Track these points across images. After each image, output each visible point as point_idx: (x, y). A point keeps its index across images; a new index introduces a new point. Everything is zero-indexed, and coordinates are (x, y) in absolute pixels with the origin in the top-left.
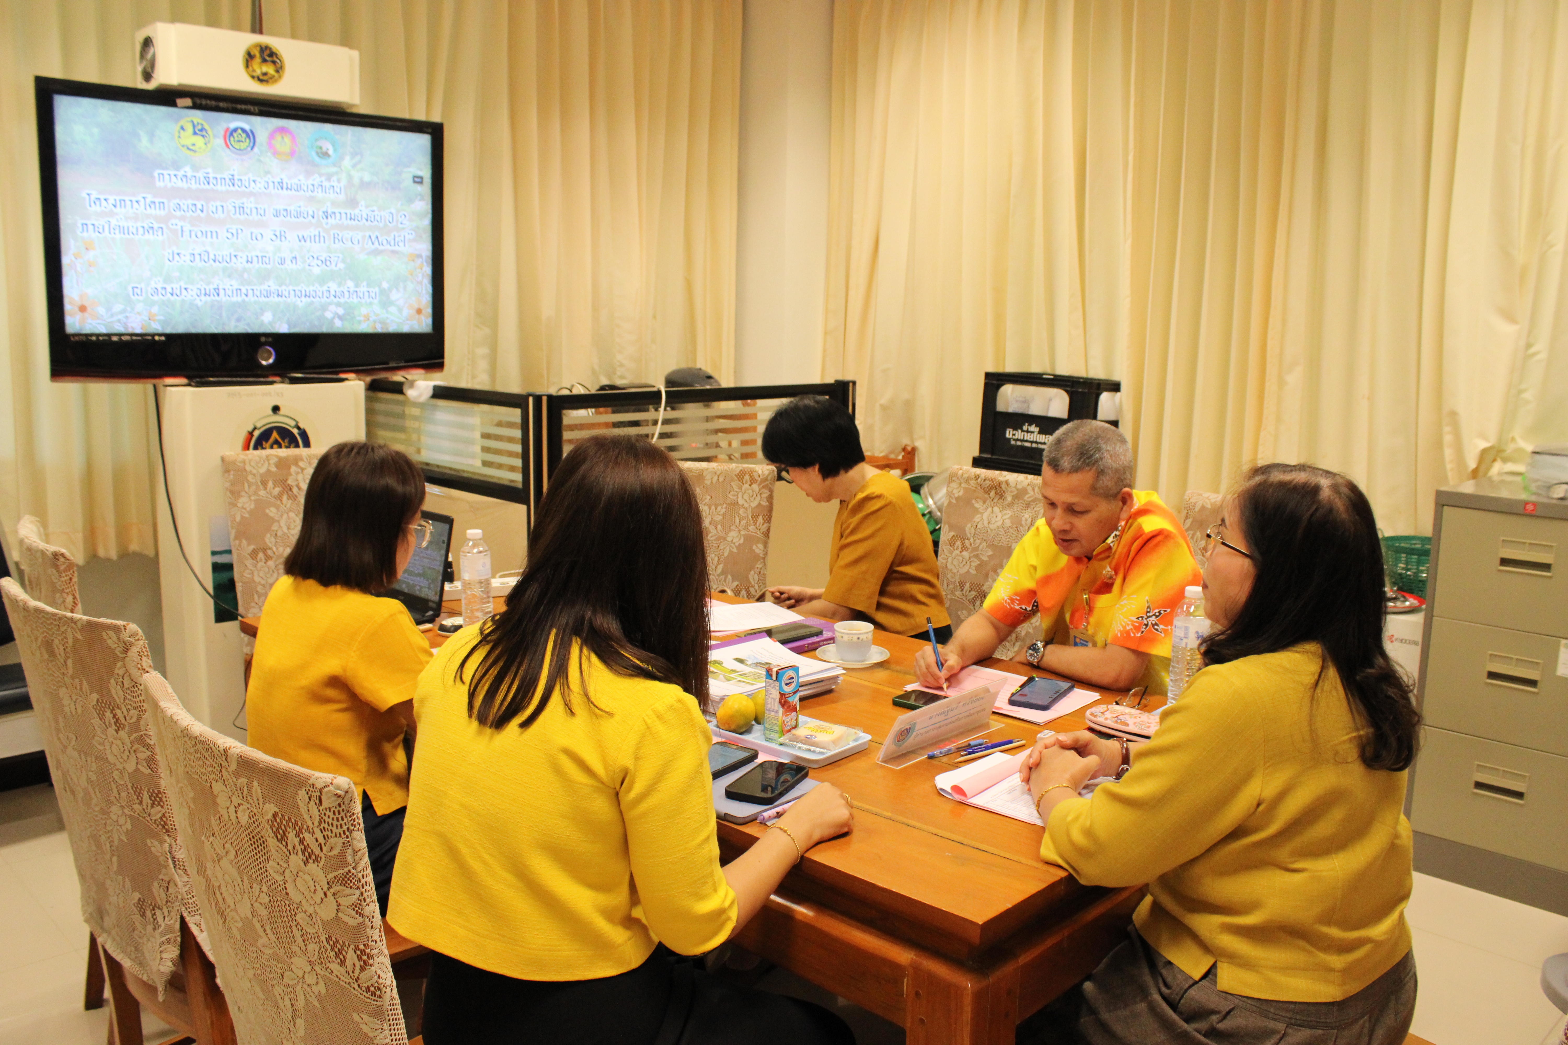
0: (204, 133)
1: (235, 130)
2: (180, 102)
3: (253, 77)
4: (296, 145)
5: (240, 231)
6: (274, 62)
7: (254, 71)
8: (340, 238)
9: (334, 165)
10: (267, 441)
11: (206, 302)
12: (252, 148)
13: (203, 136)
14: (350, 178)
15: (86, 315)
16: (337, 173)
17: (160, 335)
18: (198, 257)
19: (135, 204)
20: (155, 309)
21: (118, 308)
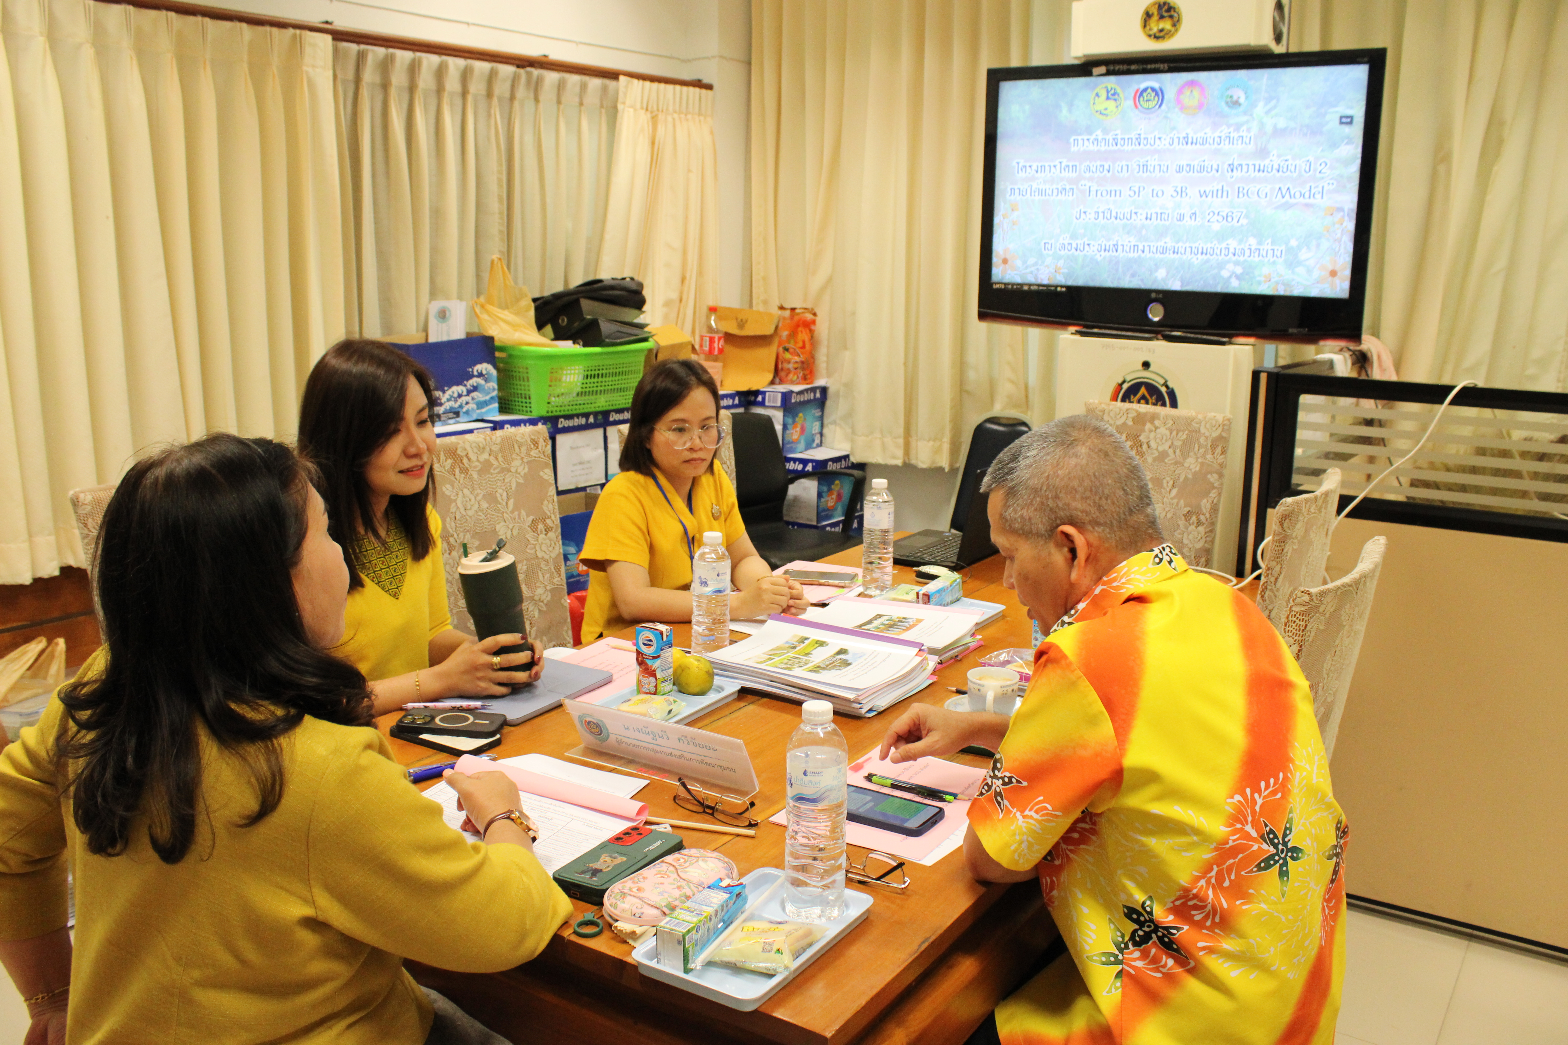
0: (1116, 97)
1: (1145, 90)
2: (1096, 71)
3: (1150, 36)
4: (1205, 97)
5: (1141, 189)
6: (1171, 17)
7: (1150, 29)
8: (1245, 191)
9: (1245, 113)
10: (1135, 395)
11: (1104, 258)
12: (1160, 106)
13: (1115, 100)
14: (1262, 125)
15: (1007, 266)
16: (1247, 122)
17: (1062, 287)
18: (1101, 215)
19: (1053, 168)
20: (1061, 263)
21: (1032, 261)
